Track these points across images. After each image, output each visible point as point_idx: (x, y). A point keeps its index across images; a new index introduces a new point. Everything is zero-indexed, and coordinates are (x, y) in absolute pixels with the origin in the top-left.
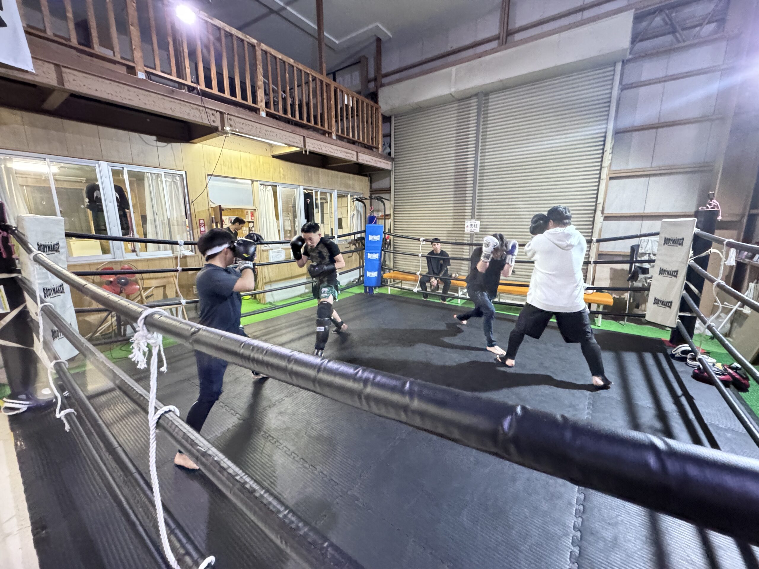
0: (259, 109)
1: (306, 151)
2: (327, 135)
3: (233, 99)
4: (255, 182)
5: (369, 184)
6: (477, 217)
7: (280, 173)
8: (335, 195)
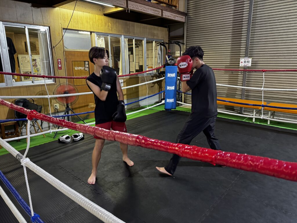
1: (128, 11)
4: (93, 34)
5: (168, 33)
6: (250, 55)
7: (109, 26)
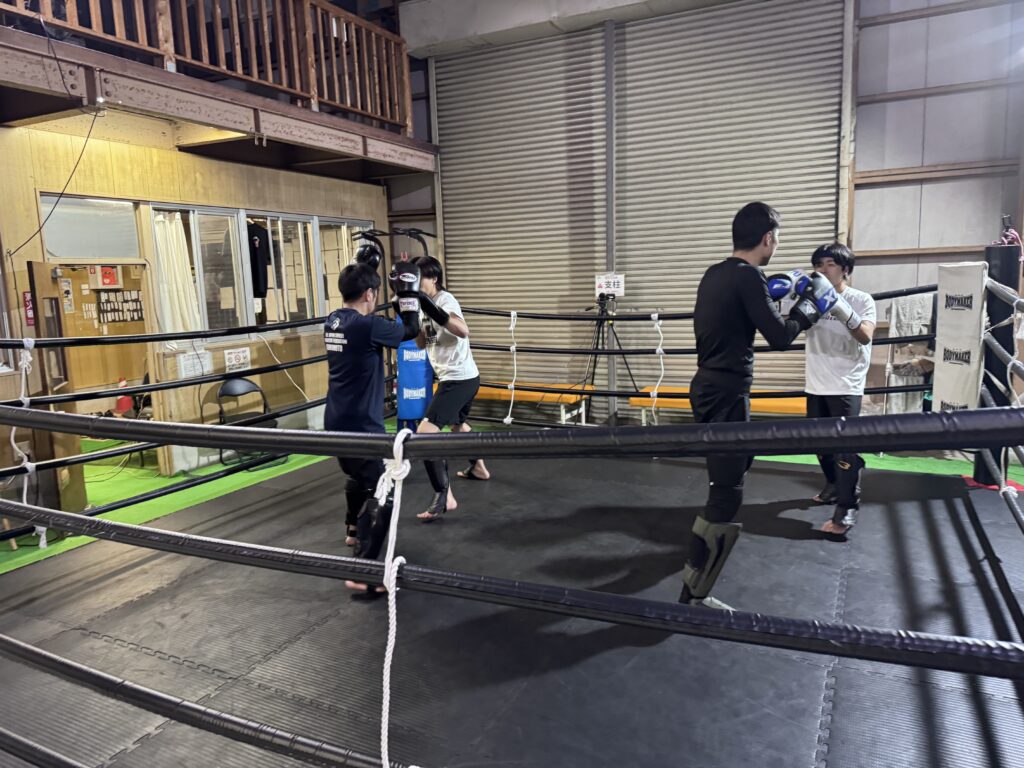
0: (161, 57)
1: (261, 140)
2: (299, 104)
3: (110, 37)
4: (142, 207)
5: (384, 199)
6: (618, 266)
7: (195, 182)
8: (313, 228)
